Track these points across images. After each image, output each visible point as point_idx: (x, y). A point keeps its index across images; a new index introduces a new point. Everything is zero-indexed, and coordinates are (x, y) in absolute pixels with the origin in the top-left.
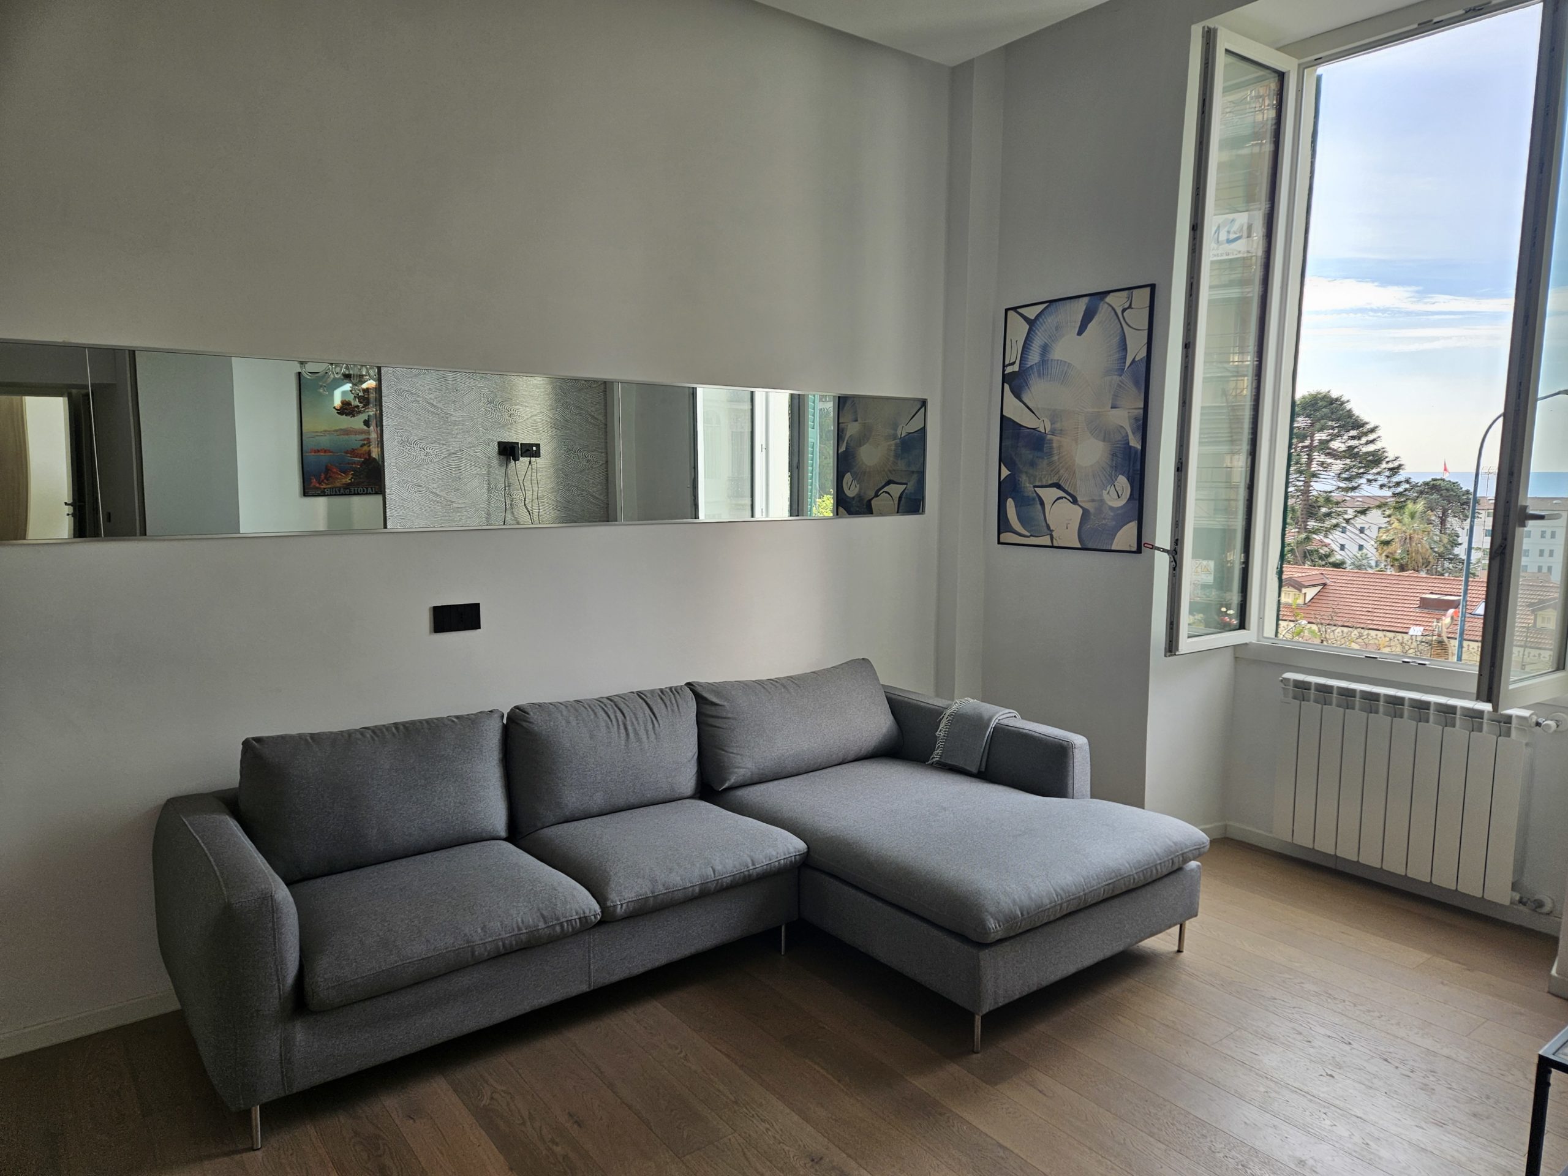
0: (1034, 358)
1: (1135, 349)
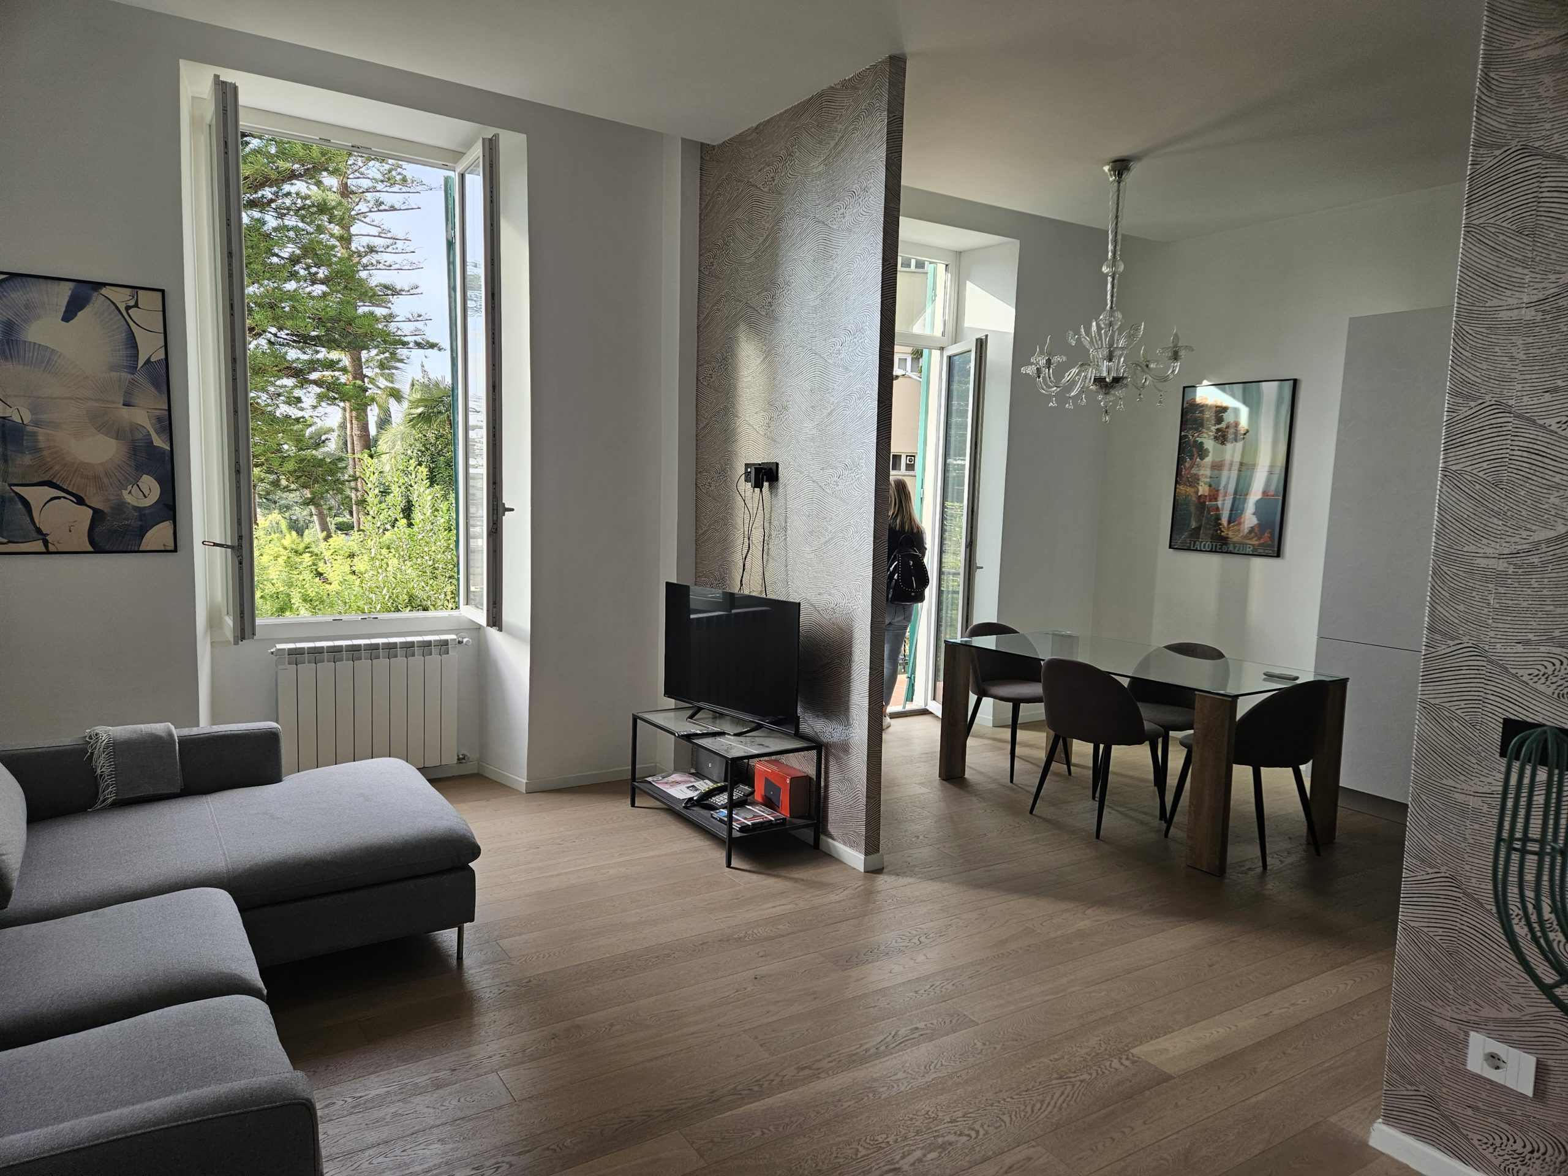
1: (149, 348)
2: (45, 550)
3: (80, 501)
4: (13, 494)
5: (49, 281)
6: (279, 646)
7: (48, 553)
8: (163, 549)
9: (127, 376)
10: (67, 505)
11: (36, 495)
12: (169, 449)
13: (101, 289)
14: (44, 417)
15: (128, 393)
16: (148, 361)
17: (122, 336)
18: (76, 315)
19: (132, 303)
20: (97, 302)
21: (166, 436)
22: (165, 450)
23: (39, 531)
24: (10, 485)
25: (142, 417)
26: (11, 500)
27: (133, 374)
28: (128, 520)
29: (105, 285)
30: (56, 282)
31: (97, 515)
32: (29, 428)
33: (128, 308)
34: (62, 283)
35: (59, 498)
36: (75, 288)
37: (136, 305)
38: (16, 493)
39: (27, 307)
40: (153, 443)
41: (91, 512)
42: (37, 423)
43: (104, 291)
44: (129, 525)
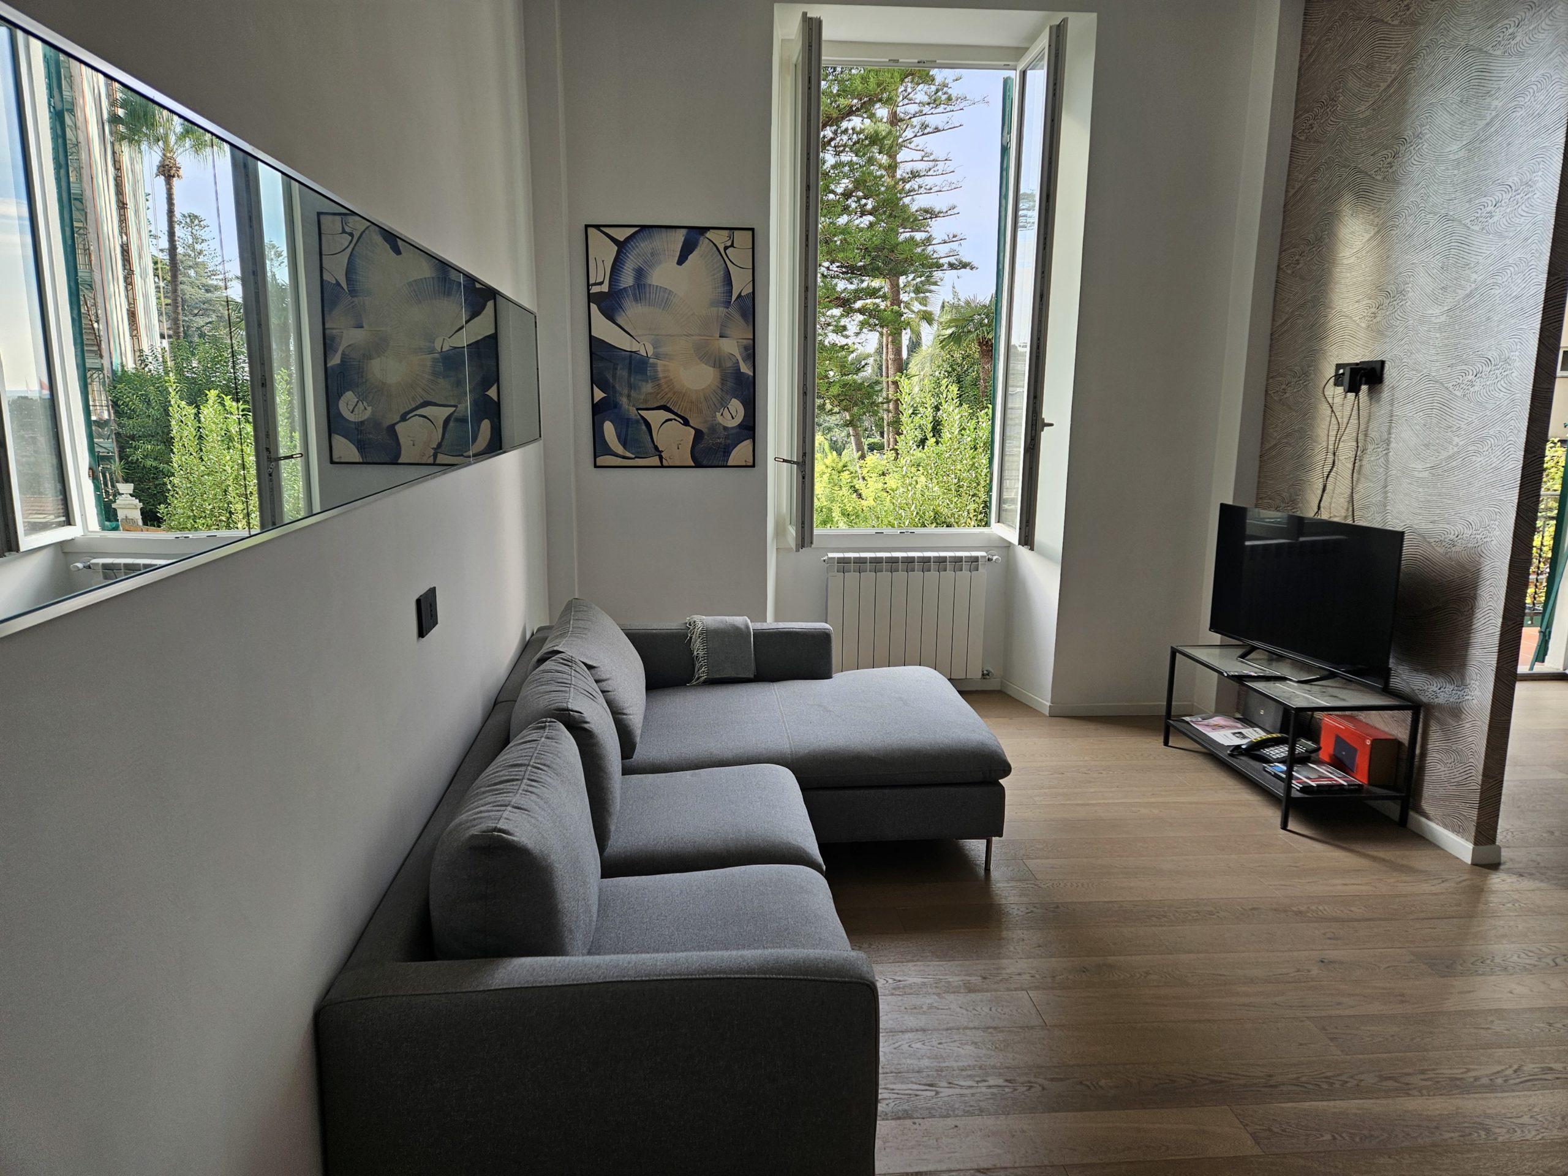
0: (627, 279)
1: (740, 285)
2: (659, 464)
3: (686, 423)
4: (639, 417)
5: (669, 230)
6: (831, 555)
7: (662, 466)
8: (744, 464)
9: (722, 310)
10: (676, 426)
11: (655, 417)
12: (752, 374)
13: (706, 232)
14: (662, 350)
15: (723, 326)
16: (739, 296)
17: (721, 274)
18: (687, 258)
19: (729, 243)
20: (703, 246)
21: (750, 364)
22: (749, 376)
23: (656, 448)
24: (638, 409)
25: (731, 347)
26: (637, 422)
27: (728, 308)
28: (719, 438)
29: (708, 229)
30: (674, 230)
31: (699, 435)
32: (651, 360)
33: (726, 248)
34: (678, 230)
35: (671, 420)
36: (687, 233)
37: (732, 246)
38: (642, 417)
39: (652, 254)
40: (740, 369)
41: (693, 432)
42: (657, 356)
43: (709, 235)
44: (721, 443)
